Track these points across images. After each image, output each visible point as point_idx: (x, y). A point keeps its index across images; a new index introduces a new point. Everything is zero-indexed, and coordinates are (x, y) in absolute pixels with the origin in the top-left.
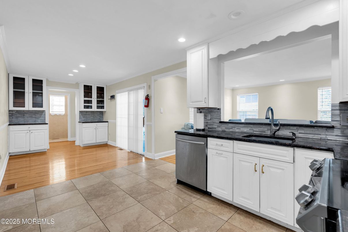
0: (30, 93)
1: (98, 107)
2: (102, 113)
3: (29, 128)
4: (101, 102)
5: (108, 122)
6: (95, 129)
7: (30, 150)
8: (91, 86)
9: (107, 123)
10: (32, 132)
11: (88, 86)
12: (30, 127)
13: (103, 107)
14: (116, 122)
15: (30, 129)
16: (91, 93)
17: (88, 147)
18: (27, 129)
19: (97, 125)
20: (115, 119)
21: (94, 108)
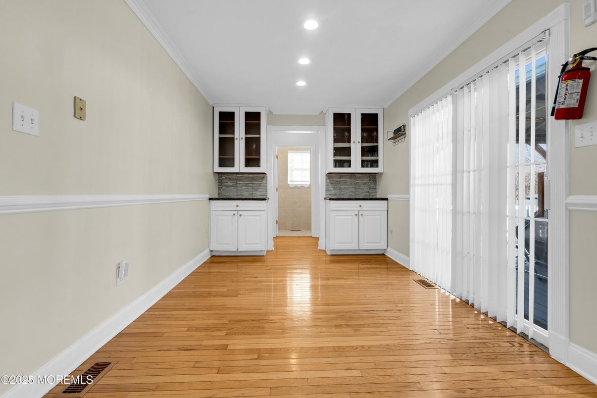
0: (242, 138)
1: (364, 164)
2: (373, 177)
3: (237, 206)
4: (370, 152)
5: (387, 199)
6: (356, 215)
7: (238, 249)
8: (349, 115)
9: (386, 202)
10: (240, 215)
11: (343, 115)
12: (238, 204)
13: (375, 163)
14: (409, 198)
15: (238, 209)
16: (349, 131)
17: (340, 258)
18: (234, 209)
19: (360, 206)
20: (407, 190)
21: (356, 166)
